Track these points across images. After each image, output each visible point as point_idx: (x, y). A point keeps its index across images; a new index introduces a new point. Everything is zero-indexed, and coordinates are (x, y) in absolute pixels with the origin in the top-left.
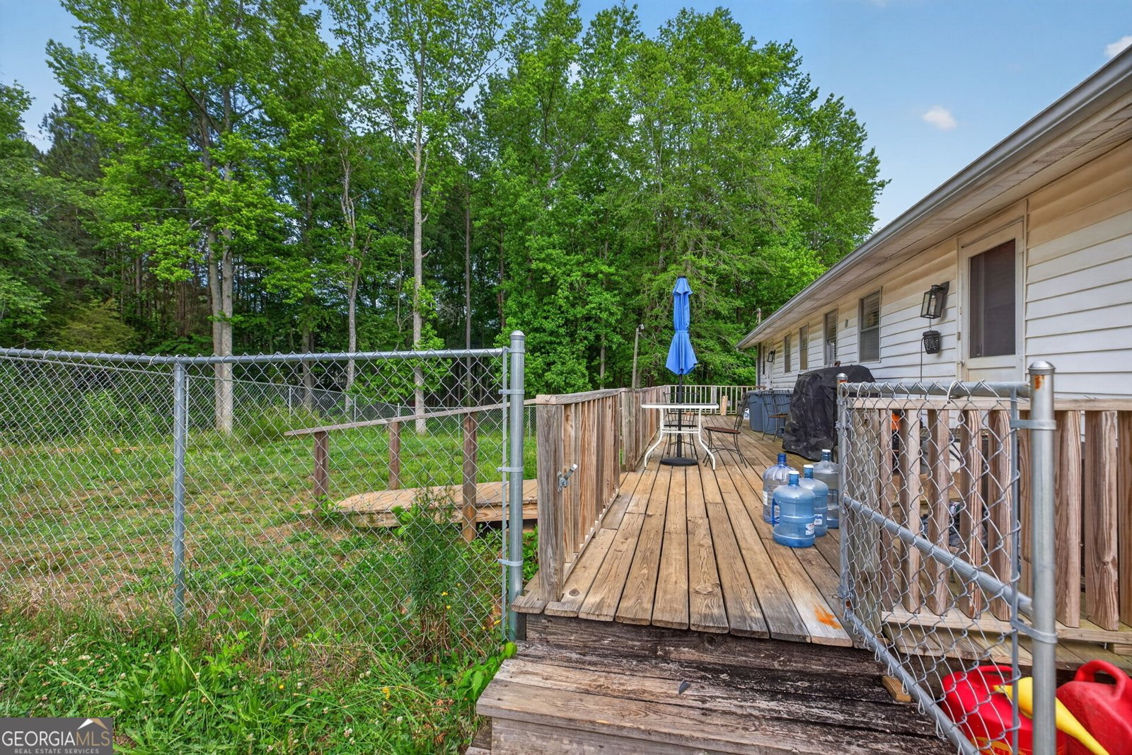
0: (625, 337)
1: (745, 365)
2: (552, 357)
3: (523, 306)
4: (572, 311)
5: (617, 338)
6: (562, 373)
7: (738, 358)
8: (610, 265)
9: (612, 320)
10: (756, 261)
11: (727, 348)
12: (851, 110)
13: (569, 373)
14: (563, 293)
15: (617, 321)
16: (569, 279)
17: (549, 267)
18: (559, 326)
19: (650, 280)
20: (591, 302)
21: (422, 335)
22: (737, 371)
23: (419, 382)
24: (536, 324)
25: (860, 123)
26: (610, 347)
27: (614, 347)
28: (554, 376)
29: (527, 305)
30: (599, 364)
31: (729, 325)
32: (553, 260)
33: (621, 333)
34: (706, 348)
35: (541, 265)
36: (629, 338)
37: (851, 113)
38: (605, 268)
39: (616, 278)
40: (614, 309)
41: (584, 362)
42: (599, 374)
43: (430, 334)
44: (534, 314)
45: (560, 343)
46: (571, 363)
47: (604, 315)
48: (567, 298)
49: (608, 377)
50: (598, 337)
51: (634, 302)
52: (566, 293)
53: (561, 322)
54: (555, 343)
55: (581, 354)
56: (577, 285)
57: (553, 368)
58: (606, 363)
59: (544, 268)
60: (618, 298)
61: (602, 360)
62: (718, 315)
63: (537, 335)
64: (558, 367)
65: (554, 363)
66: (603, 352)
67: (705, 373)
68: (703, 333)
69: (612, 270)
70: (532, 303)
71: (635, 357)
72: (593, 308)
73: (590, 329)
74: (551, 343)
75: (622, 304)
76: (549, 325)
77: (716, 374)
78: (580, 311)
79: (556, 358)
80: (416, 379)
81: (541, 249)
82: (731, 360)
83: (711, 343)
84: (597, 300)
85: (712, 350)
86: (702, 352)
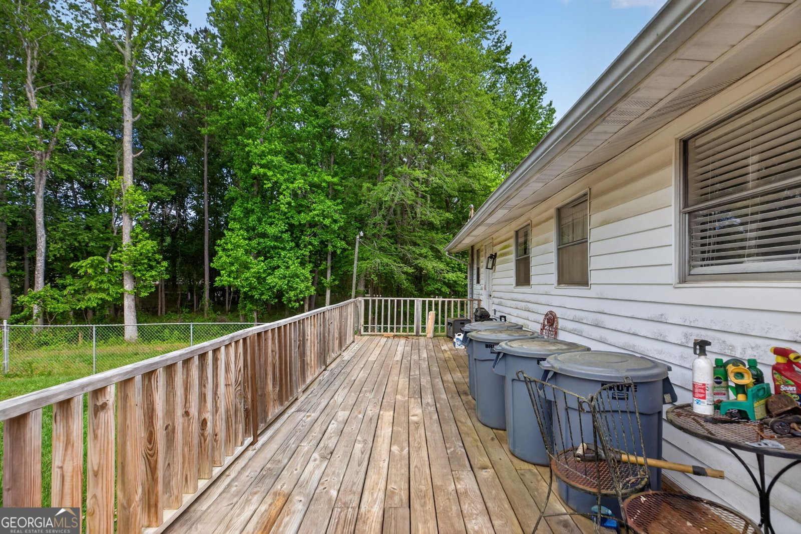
0: (348, 243)
1: (453, 270)
2: (275, 262)
3: (248, 212)
4: (296, 217)
5: (341, 244)
6: (285, 277)
7: (448, 264)
8: (333, 177)
9: (335, 227)
10: (464, 179)
11: (438, 256)
12: (536, 68)
13: (292, 277)
14: (285, 199)
15: (340, 228)
16: (291, 186)
17: (270, 173)
18: (282, 232)
19: (369, 190)
20: (314, 210)
21: (132, 237)
22: (446, 275)
23: (128, 286)
24: (260, 230)
25: (542, 81)
26: (335, 252)
27: (339, 252)
28: (276, 280)
29: (252, 211)
30: (326, 269)
31: (440, 236)
32: (275, 166)
33: (344, 239)
34: (421, 255)
35: (262, 171)
36: (352, 244)
37: (536, 71)
38: (329, 178)
39: (339, 188)
40: (336, 216)
41: (310, 267)
42: (326, 277)
43: (140, 237)
44: (260, 220)
45: (284, 249)
46: (295, 267)
47: (327, 222)
48: (289, 204)
49: (334, 280)
50: (323, 243)
51: (356, 211)
52: (289, 199)
53: (284, 227)
54: (279, 248)
55: (307, 259)
56: (299, 192)
57: (277, 272)
58: (332, 268)
59: (265, 174)
60: (341, 207)
61: (329, 264)
62: (431, 226)
63: (262, 240)
64: (281, 271)
65: (279, 267)
66: (329, 258)
67: (421, 277)
68: (418, 242)
69: (336, 180)
70: (257, 210)
71: (356, 262)
72: (318, 215)
73: (315, 235)
74: (275, 247)
75: (344, 211)
76: (272, 230)
77: (429, 278)
78: (304, 218)
79: (280, 263)
80: (125, 282)
81: (262, 155)
82: (442, 266)
83: (424, 251)
84: (321, 207)
85: (425, 257)
86: (417, 259)
